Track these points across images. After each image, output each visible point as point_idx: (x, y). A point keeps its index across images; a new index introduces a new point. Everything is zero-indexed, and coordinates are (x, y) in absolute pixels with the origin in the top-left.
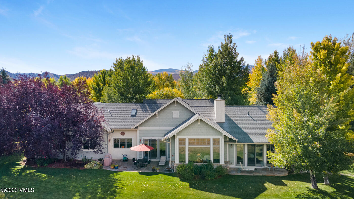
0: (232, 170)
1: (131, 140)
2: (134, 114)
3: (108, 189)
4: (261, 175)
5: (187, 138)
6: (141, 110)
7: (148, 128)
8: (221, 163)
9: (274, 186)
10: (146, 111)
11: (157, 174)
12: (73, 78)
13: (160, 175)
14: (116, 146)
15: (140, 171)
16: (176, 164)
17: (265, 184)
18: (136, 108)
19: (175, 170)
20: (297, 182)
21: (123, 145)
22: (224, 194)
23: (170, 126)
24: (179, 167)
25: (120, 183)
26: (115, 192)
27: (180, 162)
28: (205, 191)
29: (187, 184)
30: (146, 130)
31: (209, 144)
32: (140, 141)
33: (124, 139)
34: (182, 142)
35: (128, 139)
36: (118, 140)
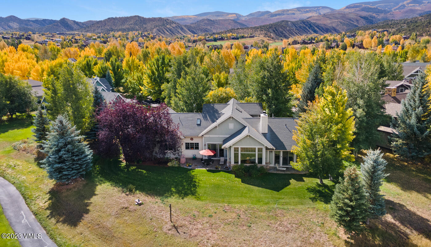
0: (271, 168)
1: (198, 144)
2: (199, 123)
3: (191, 183)
4: (290, 173)
5: (240, 147)
6: (203, 119)
7: (211, 136)
8: (263, 164)
9: (296, 181)
10: (207, 120)
11: (219, 171)
12: (97, 27)
13: (221, 172)
14: (187, 148)
15: (207, 169)
16: (232, 165)
17: (290, 181)
18: (200, 118)
19: (231, 168)
20: (312, 178)
21: (192, 148)
22: (262, 187)
23: (227, 135)
25: (197, 178)
26: (196, 185)
27: (235, 163)
28: (251, 185)
29: (240, 180)
30: (209, 137)
31: (255, 151)
32: (205, 145)
33: (193, 143)
34: (236, 150)
35: (195, 143)
36: (188, 143)
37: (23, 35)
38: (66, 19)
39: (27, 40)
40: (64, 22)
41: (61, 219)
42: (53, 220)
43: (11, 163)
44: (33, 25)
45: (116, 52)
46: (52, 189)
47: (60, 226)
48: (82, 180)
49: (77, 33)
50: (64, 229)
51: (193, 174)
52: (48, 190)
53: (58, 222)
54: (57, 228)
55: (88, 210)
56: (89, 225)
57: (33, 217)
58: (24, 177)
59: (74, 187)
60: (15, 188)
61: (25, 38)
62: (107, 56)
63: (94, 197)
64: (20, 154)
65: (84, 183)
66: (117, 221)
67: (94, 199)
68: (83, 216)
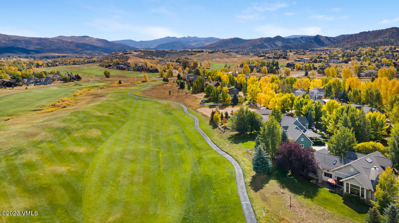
1: (332, 175)
2: (335, 163)
3: (314, 193)
5: (350, 183)
6: (339, 161)
8: (364, 198)
13: (336, 194)
14: (325, 175)
15: (330, 190)
18: (337, 160)
21: (328, 176)
24: (345, 194)
25: (319, 192)
26: (316, 195)
30: (338, 173)
31: (359, 189)
32: (335, 177)
33: (329, 174)
34: (347, 184)
35: (330, 174)
36: (326, 173)
37: (281, 55)
38: (320, 36)
39: (284, 59)
40: (317, 39)
41: (252, 188)
42: (250, 188)
43: (244, 159)
44: (293, 42)
45: (337, 84)
46: (254, 176)
47: (251, 190)
48: (266, 176)
49: (326, 48)
50: (252, 192)
51: (320, 190)
52: (252, 176)
53: (251, 189)
54: (250, 190)
55: (263, 188)
56: (260, 193)
57: (244, 184)
58: (246, 167)
59: (262, 178)
60: (242, 171)
61: (282, 58)
62: (327, 89)
63: (267, 184)
64: (248, 156)
65: (266, 177)
66: (271, 196)
67: (267, 185)
68: (260, 189)
